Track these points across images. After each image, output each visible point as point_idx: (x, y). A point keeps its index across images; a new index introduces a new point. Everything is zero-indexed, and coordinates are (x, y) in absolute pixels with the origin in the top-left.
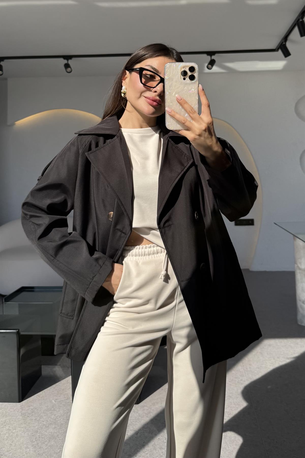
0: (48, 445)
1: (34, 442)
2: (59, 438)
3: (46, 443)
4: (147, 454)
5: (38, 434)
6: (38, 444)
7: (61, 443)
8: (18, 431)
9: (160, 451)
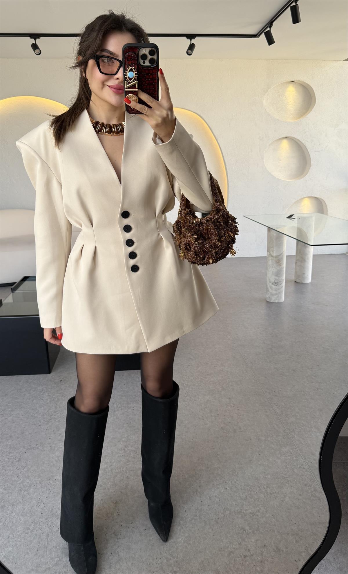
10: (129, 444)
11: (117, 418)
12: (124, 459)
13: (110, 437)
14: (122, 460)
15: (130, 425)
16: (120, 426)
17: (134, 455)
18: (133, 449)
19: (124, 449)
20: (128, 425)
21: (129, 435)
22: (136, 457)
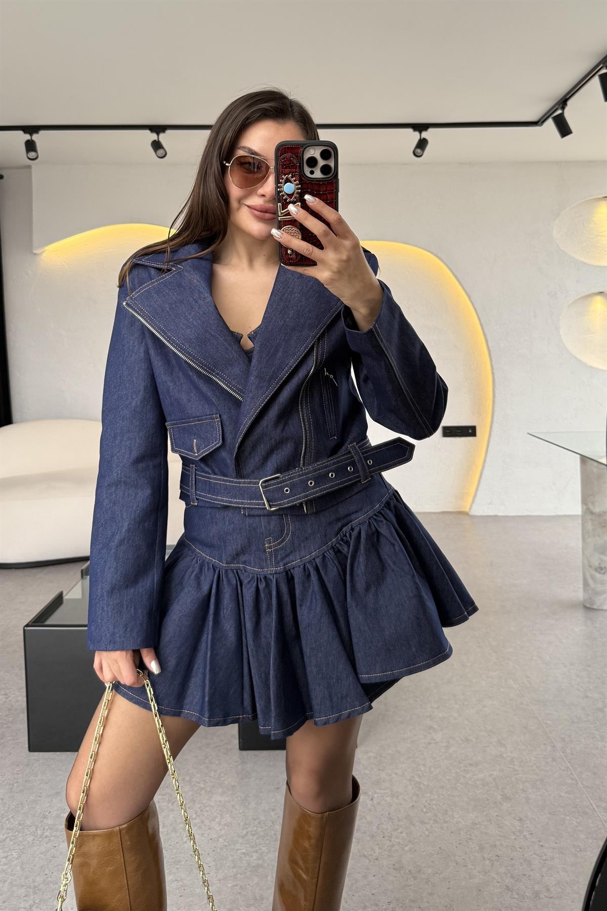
0: (222, 823)
1: (195, 819)
2: (238, 811)
3: (216, 820)
4: (401, 833)
5: (197, 805)
7: (244, 819)
8: (160, 801)
9: (420, 825)
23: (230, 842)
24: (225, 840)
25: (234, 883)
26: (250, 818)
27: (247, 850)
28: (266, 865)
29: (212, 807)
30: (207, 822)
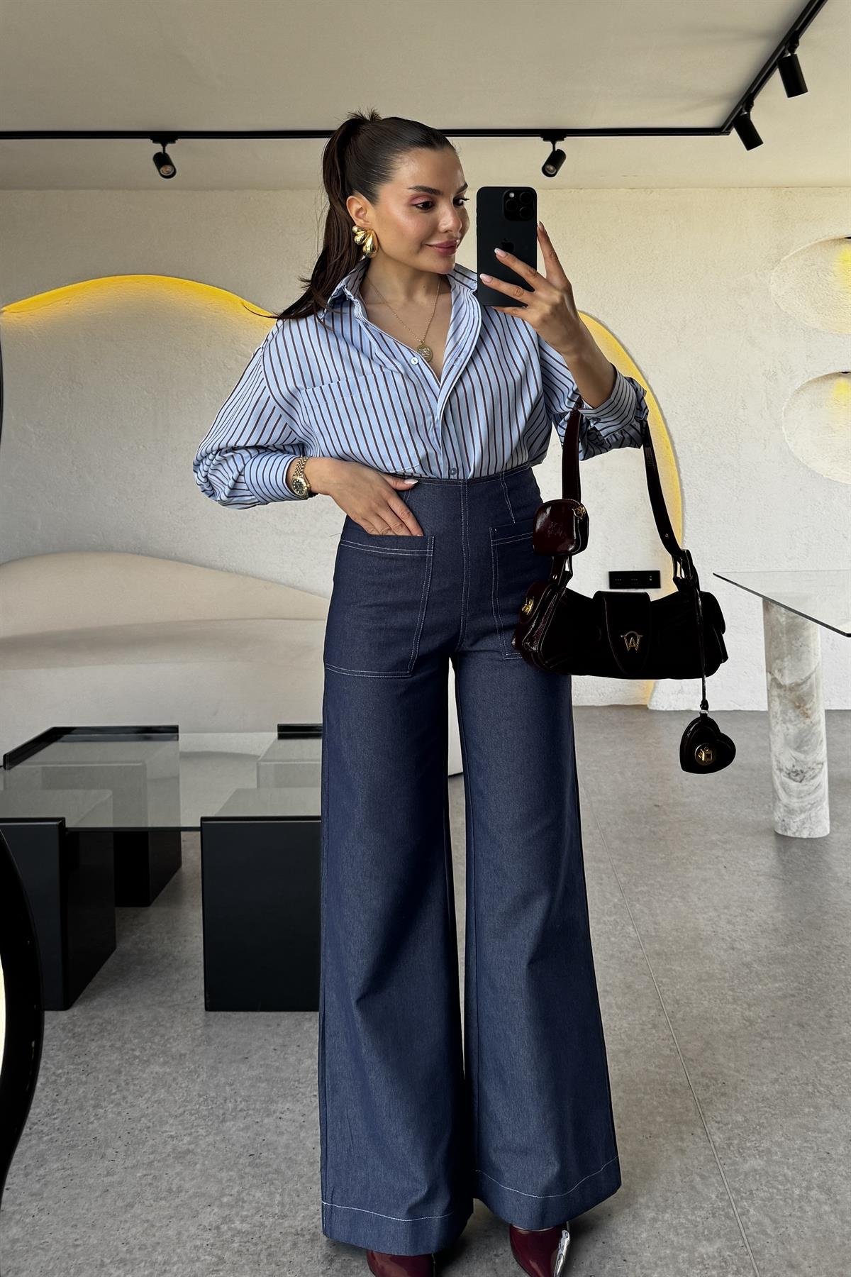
0: (153, 1099)
1: (115, 1094)
3: (147, 1096)
6: (124, 1098)
7: (185, 1095)
8: (70, 1071)
10: (237, 1214)
11: (223, 1140)
12: (209, 1255)
13: (187, 1192)
14: (202, 1258)
15: (258, 1161)
16: (226, 1162)
17: (243, 1244)
18: (246, 1227)
19: (218, 1228)
20: (251, 1159)
21: (246, 1188)
22: (248, 1250)
23: (155, 1123)
24: (150, 1121)
25: (145, 1172)
26: (195, 1093)
27: (176, 1133)
28: (199, 1150)
29: (145, 1080)
30: (130, 1098)
